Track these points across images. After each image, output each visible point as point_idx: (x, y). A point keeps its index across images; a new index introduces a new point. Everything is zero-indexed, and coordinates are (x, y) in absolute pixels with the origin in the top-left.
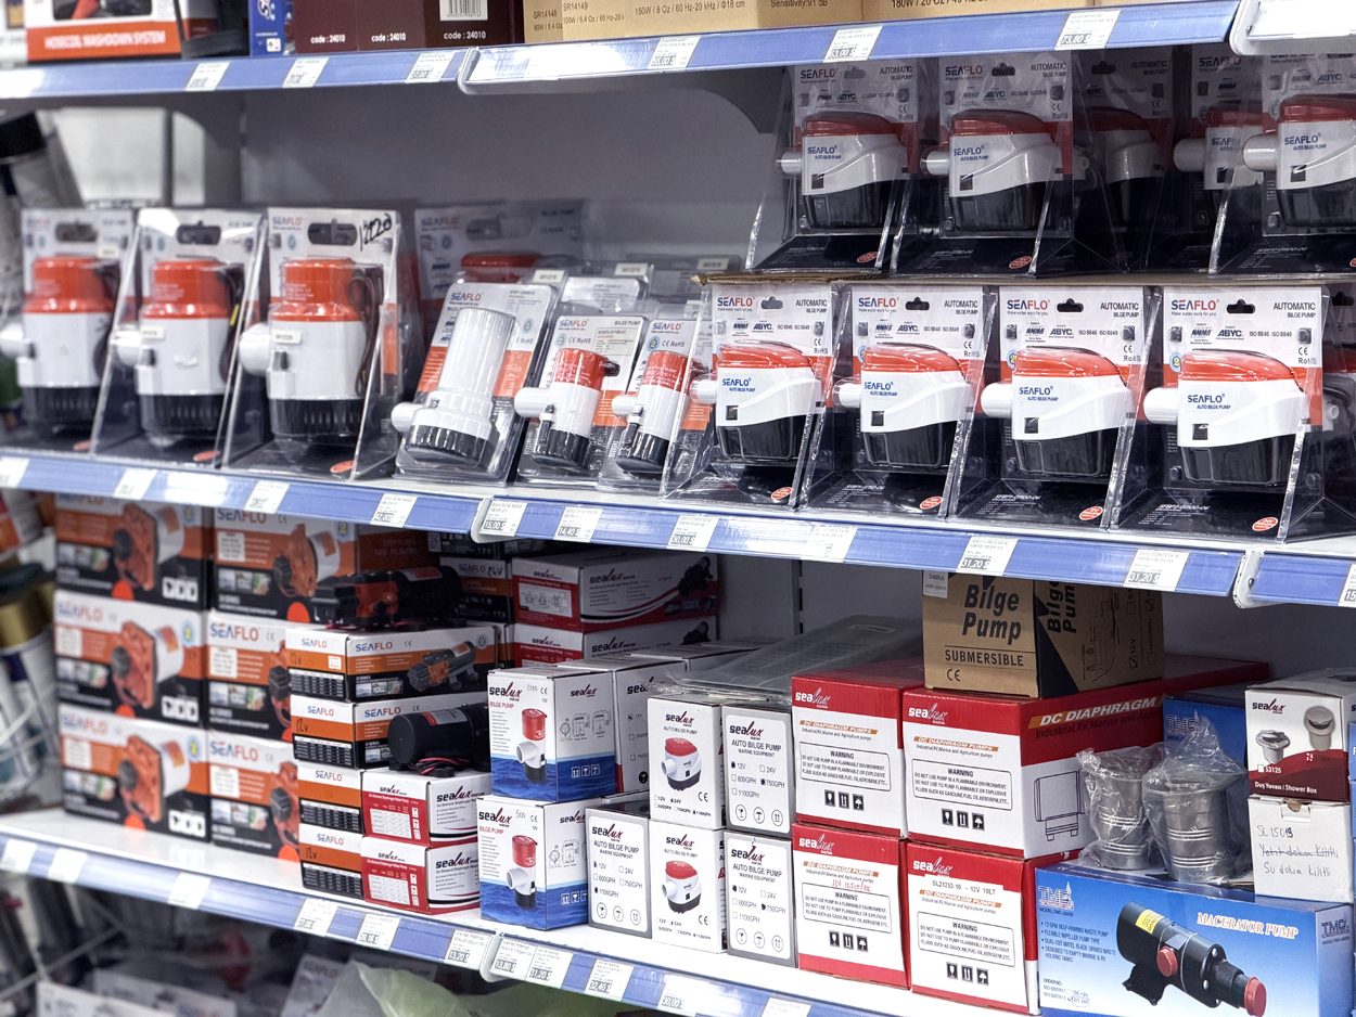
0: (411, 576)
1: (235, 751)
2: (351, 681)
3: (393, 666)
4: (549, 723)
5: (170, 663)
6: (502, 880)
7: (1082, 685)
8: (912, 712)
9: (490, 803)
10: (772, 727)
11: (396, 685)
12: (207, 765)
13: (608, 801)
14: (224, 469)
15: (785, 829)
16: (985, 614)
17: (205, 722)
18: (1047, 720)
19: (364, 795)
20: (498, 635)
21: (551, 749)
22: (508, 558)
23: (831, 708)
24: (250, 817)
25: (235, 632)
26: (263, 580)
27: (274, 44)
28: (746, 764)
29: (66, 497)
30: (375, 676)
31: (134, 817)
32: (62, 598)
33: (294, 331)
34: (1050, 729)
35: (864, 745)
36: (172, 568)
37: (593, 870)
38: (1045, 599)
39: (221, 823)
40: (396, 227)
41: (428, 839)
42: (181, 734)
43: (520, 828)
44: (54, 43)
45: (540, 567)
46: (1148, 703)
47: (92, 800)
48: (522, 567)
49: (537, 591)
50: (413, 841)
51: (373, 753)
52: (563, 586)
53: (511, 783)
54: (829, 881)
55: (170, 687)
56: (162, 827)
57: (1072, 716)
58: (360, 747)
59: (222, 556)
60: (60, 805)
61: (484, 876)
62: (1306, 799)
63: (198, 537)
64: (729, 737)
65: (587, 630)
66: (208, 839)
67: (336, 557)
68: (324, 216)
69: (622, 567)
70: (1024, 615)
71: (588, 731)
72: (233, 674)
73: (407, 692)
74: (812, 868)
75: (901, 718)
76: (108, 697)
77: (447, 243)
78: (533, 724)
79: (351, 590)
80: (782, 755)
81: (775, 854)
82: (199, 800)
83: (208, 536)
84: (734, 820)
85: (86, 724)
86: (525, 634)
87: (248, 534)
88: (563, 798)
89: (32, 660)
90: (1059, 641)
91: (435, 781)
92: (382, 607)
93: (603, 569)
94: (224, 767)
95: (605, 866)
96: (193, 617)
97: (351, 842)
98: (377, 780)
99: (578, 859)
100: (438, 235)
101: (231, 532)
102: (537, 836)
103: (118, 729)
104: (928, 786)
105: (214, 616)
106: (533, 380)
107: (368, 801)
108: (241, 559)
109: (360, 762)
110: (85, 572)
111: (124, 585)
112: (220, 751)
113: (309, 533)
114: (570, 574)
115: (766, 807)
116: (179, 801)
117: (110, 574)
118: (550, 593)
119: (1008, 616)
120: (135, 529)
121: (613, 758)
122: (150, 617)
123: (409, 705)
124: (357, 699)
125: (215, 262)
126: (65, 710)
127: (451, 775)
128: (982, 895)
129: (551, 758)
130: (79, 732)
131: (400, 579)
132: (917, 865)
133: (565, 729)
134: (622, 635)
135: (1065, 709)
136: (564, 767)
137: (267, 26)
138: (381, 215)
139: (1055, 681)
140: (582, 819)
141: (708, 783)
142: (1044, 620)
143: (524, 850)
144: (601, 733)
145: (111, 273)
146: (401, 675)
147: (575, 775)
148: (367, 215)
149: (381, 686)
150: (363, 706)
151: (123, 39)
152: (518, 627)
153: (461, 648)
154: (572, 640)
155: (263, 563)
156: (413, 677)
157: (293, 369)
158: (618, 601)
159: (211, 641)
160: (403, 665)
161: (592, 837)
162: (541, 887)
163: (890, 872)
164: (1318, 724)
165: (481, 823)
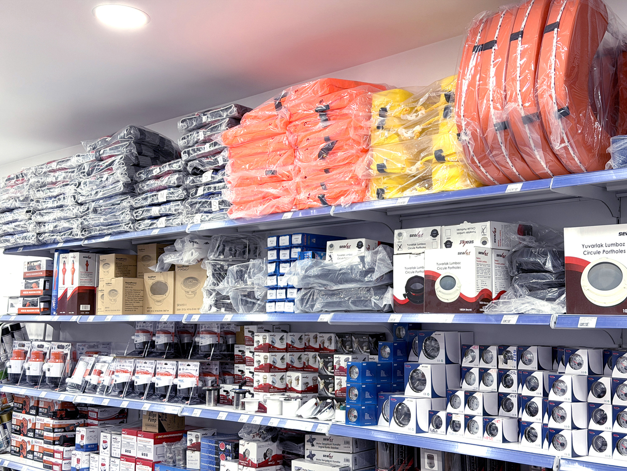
0: (69, 410)
1: (38, 442)
2: (54, 429)
3: (62, 426)
4: (85, 437)
5: (30, 426)
6: (75, 467)
7: (167, 431)
8: (139, 435)
9: (74, 452)
10: (119, 438)
11: (63, 430)
12: (34, 445)
13: (95, 452)
14: (38, 389)
15: (119, 457)
16: (151, 417)
17: (34, 437)
18: (159, 437)
19: (54, 450)
20: (84, 422)
21: (85, 442)
22: (87, 407)
23: (127, 434)
24: (40, 455)
25: (40, 420)
26: (46, 410)
27: (55, 313)
28: (115, 445)
29: (16, 394)
30: (59, 428)
31: (22, 455)
32: (14, 413)
33: (51, 364)
34: (160, 438)
35: (131, 441)
36: (31, 408)
37: (91, 465)
38: (161, 415)
39: (35, 456)
40: (70, 346)
41: (63, 459)
42: (30, 439)
43: (78, 457)
44: (23, 311)
45: (92, 408)
46: (180, 434)
47: (15, 452)
48: (90, 409)
49: (92, 413)
50: (61, 459)
51: (57, 443)
52: (96, 412)
53: (78, 448)
54: (125, 466)
55: (29, 431)
56: (26, 457)
57: (165, 436)
58: (54, 441)
59: (40, 406)
60: (10, 453)
61: (72, 466)
62: (194, 451)
63: (36, 402)
64: (113, 440)
65: (99, 420)
66: (33, 459)
67: (58, 406)
68: (60, 344)
69: (107, 409)
70: (157, 418)
71: (92, 439)
72: (39, 428)
73: (65, 431)
74: (123, 464)
75: (137, 436)
76: (19, 432)
77: (83, 349)
78: (82, 437)
79: (56, 412)
80: (120, 443)
81: (117, 461)
82: (32, 452)
83: (38, 401)
84: (112, 455)
85: (15, 437)
86: (89, 421)
87: (44, 402)
88: (86, 451)
89: (8, 425)
90: (163, 423)
91: (65, 448)
92: (61, 415)
93: (103, 409)
94: (37, 446)
95: (93, 464)
96: (34, 417)
97: (51, 459)
98: (56, 448)
99: (88, 462)
100: (81, 348)
101: (42, 401)
102: (80, 458)
103: (20, 438)
104: (140, 449)
105: (37, 417)
106: (90, 374)
107: (55, 451)
108: (43, 406)
109: (54, 444)
110: (18, 408)
111: (24, 411)
112: (36, 443)
113: (54, 402)
114: (96, 410)
115: (117, 453)
116: (29, 452)
117: (22, 409)
118: (93, 413)
119: (154, 418)
120: (26, 400)
121: (97, 444)
122: (27, 417)
123: (65, 434)
124: (54, 432)
125: (43, 351)
126: (12, 434)
127: (69, 447)
128: (146, 468)
129: (85, 444)
130: (14, 439)
131: (66, 410)
132: (138, 463)
133: (88, 438)
134: (106, 422)
135: (163, 435)
136: (87, 445)
137: (54, 310)
138: (68, 344)
139: (162, 430)
140: (89, 455)
141: (108, 448)
142: (160, 419)
143: (78, 461)
144: (95, 439)
145: (26, 352)
146: (64, 428)
147: (89, 447)
148: (67, 344)
149: (60, 430)
150: (55, 434)
151: (33, 311)
152: (88, 420)
153: (77, 423)
154: (96, 422)
155: (46, 407)
156: (66, 429)
157: (50, 371)
158: (106, 415)
159: (37, 421)
160: (64, 426)
161: (91, 459)
162: (80, 468)
163: (134, 464)
164: (197, 438)
165: (72, 456)
